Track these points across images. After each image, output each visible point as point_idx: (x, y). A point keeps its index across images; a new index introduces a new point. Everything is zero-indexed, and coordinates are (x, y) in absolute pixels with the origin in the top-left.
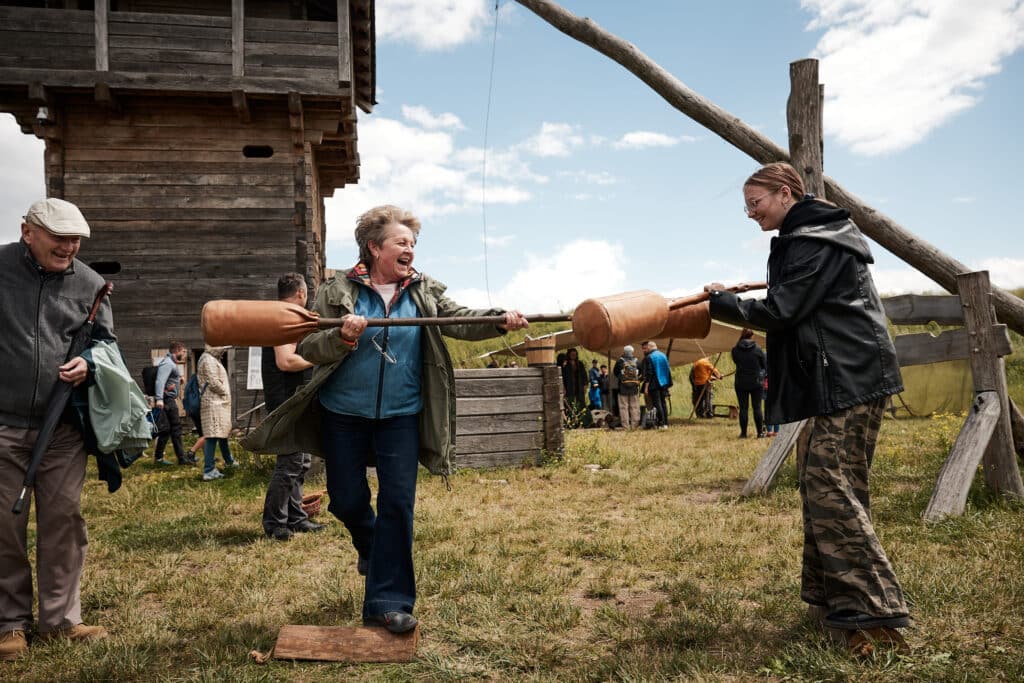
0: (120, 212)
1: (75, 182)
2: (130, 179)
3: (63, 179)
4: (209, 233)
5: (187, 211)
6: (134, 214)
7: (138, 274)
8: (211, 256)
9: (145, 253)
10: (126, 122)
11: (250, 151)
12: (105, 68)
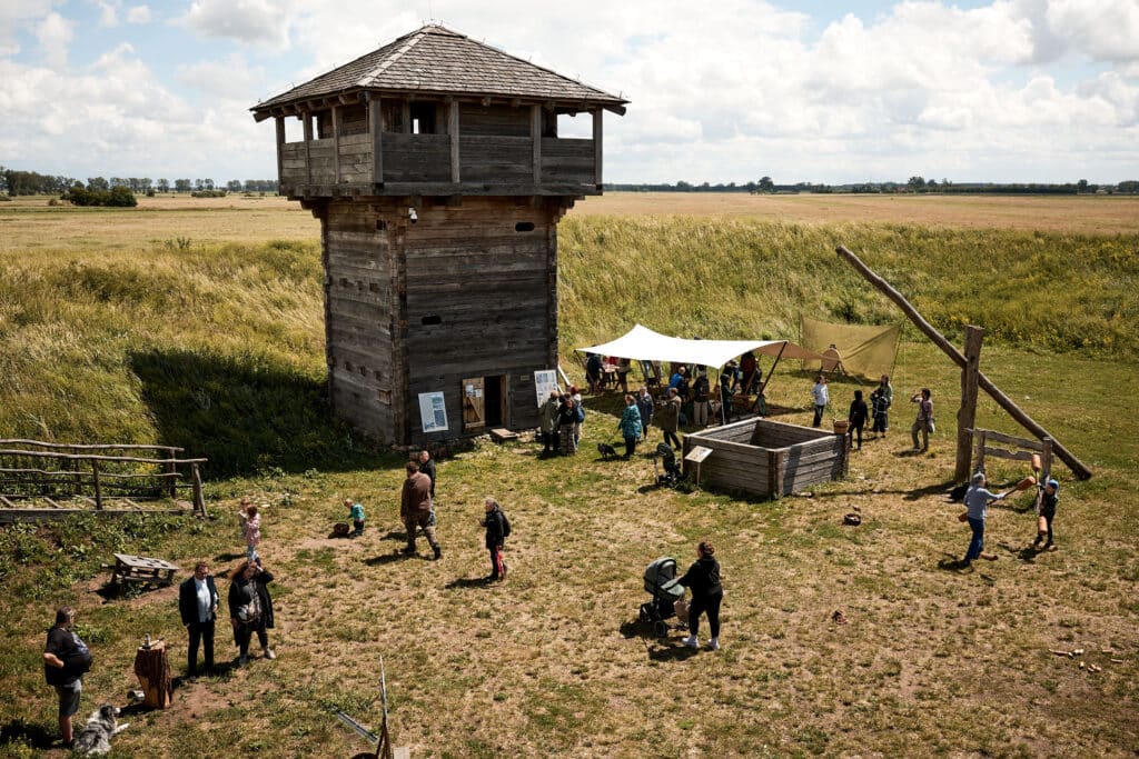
0: (440, 278)
1: (412, 256)
2: (446, 252)
3: (404, 254)
4: (494, 291)
5: (482, 275)
6: (450, 279)
7: (453, 324)
8: (496, 308)
9: (456, 308)
10: (443, 208)
11: (520, 227)
12: (458, 181)
